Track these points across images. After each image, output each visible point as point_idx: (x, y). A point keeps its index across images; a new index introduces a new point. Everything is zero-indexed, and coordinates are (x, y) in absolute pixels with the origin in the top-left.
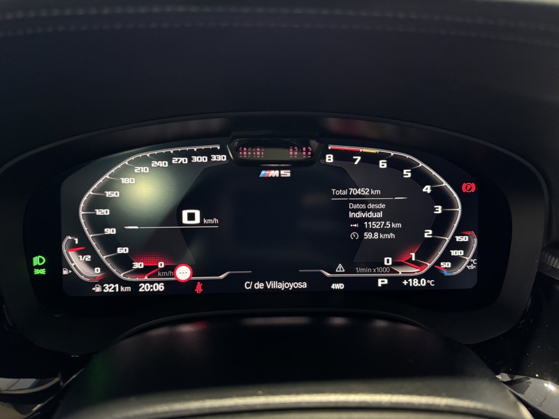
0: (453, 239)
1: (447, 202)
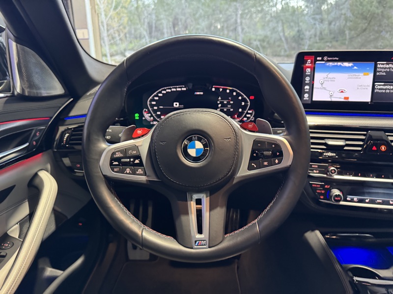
0: (247, 112)
1: (246, 101)
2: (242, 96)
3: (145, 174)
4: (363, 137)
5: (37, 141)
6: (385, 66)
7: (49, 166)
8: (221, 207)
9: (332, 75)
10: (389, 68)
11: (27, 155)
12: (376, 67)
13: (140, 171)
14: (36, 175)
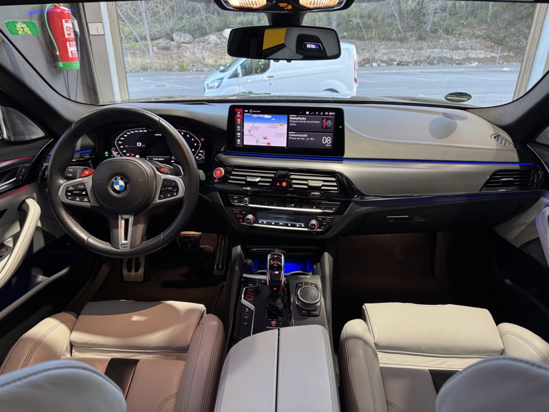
0: (199, 151)
1: (198, 143)
2: (194, 138)
3: (89, 201)
4: (273, 175)
5: (23, 176)
6: (295, 118)
7: (35, 195)
8: (141, 223)
9: (257, 125)
10: (298, 120)
11: (16, 186)
12: (288, 119)
13: (86, 199)
14: (24, 201)
